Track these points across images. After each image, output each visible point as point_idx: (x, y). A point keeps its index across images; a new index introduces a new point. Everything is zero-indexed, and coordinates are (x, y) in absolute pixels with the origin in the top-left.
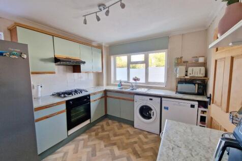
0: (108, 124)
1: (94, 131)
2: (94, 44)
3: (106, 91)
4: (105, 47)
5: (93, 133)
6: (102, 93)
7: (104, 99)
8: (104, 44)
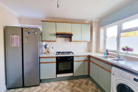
0: (87, 84)
1: (73, 83)
2: (86, 22)
3: (89, 57)
4: (95, 22)
5: (72, 84)
6: (85, 58)
7: (87, 62)
8: (94, 20)
